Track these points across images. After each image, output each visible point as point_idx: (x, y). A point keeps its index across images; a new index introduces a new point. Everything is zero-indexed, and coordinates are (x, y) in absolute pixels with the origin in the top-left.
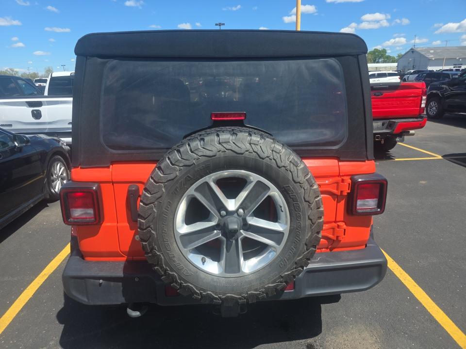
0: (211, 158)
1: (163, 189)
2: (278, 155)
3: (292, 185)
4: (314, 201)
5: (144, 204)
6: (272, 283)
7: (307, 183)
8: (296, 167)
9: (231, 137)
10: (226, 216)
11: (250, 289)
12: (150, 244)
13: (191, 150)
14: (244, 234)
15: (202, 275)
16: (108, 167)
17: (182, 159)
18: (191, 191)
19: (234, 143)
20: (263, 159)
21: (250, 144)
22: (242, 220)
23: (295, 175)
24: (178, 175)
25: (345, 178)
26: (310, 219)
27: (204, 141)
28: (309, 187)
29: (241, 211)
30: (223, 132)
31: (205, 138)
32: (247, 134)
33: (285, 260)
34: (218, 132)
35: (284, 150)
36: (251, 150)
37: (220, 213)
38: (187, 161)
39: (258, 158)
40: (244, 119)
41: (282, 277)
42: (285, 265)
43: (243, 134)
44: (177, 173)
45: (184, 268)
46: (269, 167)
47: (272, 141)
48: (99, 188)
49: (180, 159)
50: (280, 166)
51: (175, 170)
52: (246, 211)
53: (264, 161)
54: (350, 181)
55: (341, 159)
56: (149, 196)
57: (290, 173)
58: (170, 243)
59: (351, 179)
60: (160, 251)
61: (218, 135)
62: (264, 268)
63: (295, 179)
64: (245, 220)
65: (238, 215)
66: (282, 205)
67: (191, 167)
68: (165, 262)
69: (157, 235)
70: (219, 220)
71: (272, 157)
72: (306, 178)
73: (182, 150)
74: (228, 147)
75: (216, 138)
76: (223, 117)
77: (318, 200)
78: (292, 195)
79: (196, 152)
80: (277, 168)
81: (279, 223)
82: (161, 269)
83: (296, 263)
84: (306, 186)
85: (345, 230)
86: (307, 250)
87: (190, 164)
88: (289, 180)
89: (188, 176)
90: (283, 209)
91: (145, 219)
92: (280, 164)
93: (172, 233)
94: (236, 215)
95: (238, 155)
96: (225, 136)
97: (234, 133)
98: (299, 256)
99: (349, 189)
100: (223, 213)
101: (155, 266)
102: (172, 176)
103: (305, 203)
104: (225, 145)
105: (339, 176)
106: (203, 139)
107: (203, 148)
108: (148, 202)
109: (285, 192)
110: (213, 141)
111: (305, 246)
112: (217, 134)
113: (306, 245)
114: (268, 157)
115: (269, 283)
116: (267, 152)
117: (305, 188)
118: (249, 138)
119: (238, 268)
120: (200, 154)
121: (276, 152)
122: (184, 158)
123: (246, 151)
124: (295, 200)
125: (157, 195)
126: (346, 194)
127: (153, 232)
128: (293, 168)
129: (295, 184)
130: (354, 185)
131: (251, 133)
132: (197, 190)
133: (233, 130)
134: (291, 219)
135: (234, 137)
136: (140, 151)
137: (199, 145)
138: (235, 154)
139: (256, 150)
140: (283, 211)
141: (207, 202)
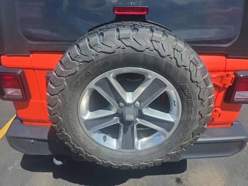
0: (110, 55)
1: (65, 83)
2: (180, 54)
3: (188, 84)
4: (207, 99)
5: (50, 94)
6: (160, 158)
7: (204, 82)
8: (196, 66)
9: (132, 32)
10: (124, 107)
11: (141, 161)
12: (58, 126)
13: (90, 45)
14: (139, 121)
15: (103, 150)
16: (29, 56)
17: (81, 54)
18: (92, 85)
19: (134, 39)
20: (163, 57)
21: (151, 41)
22: (138, 111)
23: (193, 74)
24: (78, 70)
25: (229, 73)
26: (200, 114)
27: (103, 36)
28: (205, 86)
29: (138, 103)
30: (124, 26)
31: (104, 33)
32: (149, 30)
33: (172, 144)
34: (119, 27)
35: (186, 49)
36: (152, 48)
37: (119, 104)
38: (87, 57)
39: (159, 57)
40: (147, 14)
41: (168, 155)
42: (172, 147)
43: (144, 29)
44: (77, 68)
45: (88, 145)
46: (169, 66)
47: (175, 38)
48: (23, 73)
49: (79, 54)
50: (180, 65)
51: (74, 64)
52: (142, 104)
53: (164, 59)
54: (233, 76)
55: (229, 56)
56: (54, 88)
57: (189, 73)
58: (76, 127)
59: (234, 74)
60: (67, 132)
61: (118, 30)
62: (154, 148)
63: (193, 79)
64: (140, 111)
65: (135, 106)
66: (175, 100)
67: (91, 63)
68: (72, 140)
69: (63, 120)
70: (118, 110)
71: (172, 56)
72: (204, 78)
73: (80, 45)
74: (128, 43)
75: (116, 33)
76: (126, 12)
77: (211, 98)
78: (187, 93)
79: (95, 48)
80: (177, 67)
81: (171, 114)
82: (70, 144)
83: (181, 146)
84: (203, 85)
85: (220, 114)
86: (193, 137)
87: (89, 60)
88: (186, 79)
89: (88, 72)
90: (176, 104)
91: (52, 107)
92: (180, 63)
93: (77, 119)
94: (133, 106)
95: (138, 53)
96: (126, 31)
97: (135, 29)
98: (185, 142)
99: (231, 83)
100: (122, 104)
101: (65, 141)
102: (72, 71)
103: (198, 100)
104: (124, 41)
105: (225, 71)
106: (102, 34)
107: (102, 44)
108: (53, 94)
109: (181, 90)
110: (112, 36)
111: (192, 135)
112: (117, 28)
113: (193, 133)
114: (168, 56)
115: (157, 159)
116: (168, 51)
117: (201, 88)
118: (150, 34)
119: (132, 146)
120: (99, 50)
121: (177, 50)
122: (83, 54)
123: (147, 48)
124: (189, 97)
125: (61, 88)
126: (228, 87)
127: (60, 118)
128: (192, 68)
129: (192, 83)
130: (237, 79)
131: (153, 28)
132: (97, 84)
133: (134, 25)
134: (182, 112)
135: (135, 33)
136: (53, 43)
137: (98, 40)
138: (135, 52)
139: (157, 48)
140: (175, 105)
141: (107, 95)
